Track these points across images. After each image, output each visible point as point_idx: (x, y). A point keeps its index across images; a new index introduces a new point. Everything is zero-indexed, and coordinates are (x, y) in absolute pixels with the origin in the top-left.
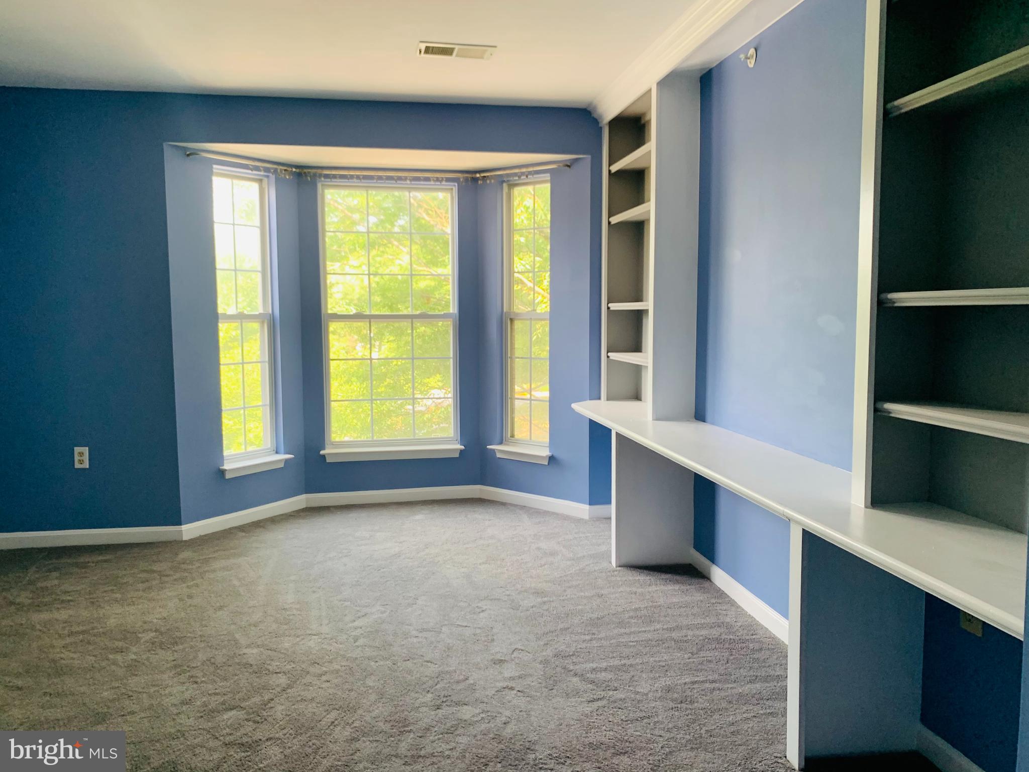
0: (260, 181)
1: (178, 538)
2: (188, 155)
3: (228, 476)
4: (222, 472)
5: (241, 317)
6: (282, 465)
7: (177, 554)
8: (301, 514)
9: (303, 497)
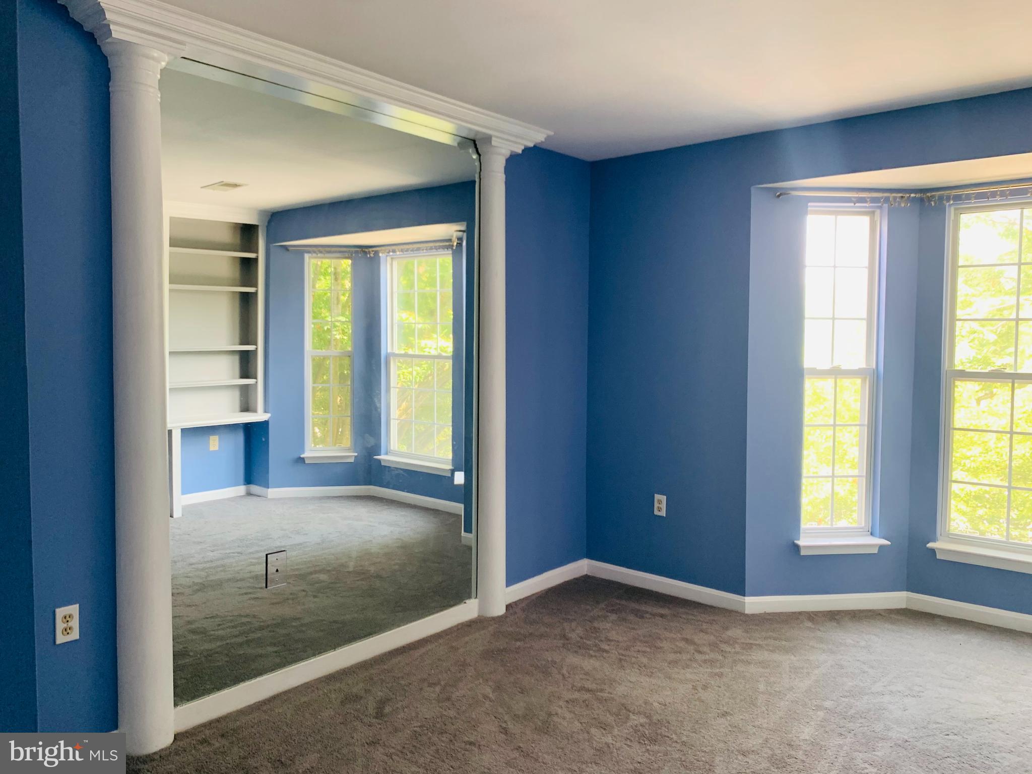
0: (872, 214)
1: (739, 610)
2: (779, 196)
3: (803, 553)
4: (797, 548)
5: (836, 373)
6: (875, 551)
7: (727, 629)
8: (893, 616)
9: (904, 594)
